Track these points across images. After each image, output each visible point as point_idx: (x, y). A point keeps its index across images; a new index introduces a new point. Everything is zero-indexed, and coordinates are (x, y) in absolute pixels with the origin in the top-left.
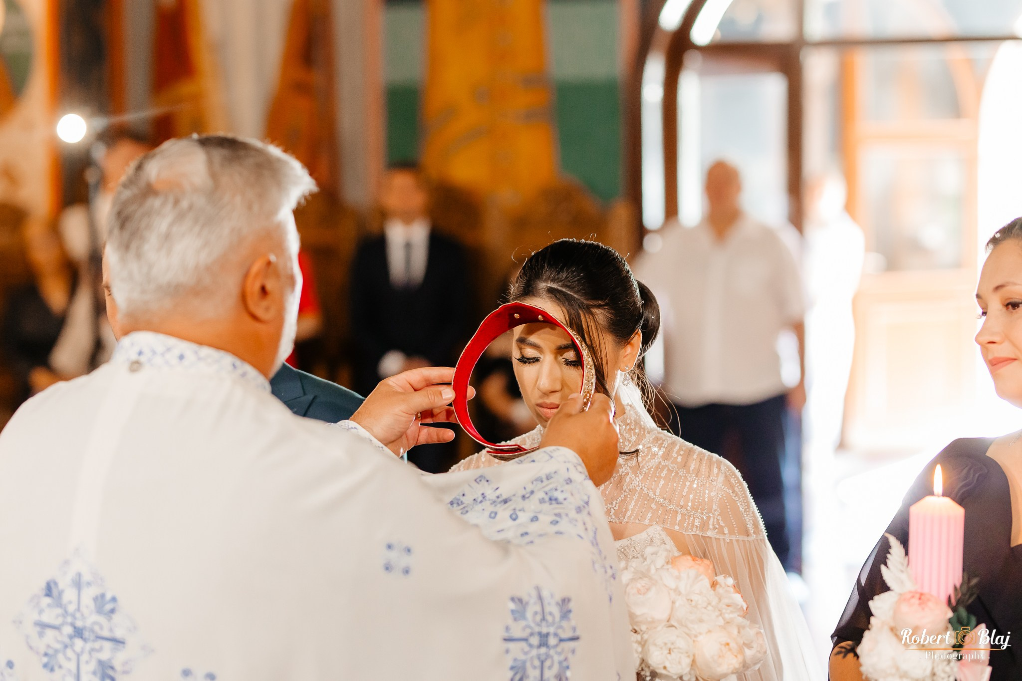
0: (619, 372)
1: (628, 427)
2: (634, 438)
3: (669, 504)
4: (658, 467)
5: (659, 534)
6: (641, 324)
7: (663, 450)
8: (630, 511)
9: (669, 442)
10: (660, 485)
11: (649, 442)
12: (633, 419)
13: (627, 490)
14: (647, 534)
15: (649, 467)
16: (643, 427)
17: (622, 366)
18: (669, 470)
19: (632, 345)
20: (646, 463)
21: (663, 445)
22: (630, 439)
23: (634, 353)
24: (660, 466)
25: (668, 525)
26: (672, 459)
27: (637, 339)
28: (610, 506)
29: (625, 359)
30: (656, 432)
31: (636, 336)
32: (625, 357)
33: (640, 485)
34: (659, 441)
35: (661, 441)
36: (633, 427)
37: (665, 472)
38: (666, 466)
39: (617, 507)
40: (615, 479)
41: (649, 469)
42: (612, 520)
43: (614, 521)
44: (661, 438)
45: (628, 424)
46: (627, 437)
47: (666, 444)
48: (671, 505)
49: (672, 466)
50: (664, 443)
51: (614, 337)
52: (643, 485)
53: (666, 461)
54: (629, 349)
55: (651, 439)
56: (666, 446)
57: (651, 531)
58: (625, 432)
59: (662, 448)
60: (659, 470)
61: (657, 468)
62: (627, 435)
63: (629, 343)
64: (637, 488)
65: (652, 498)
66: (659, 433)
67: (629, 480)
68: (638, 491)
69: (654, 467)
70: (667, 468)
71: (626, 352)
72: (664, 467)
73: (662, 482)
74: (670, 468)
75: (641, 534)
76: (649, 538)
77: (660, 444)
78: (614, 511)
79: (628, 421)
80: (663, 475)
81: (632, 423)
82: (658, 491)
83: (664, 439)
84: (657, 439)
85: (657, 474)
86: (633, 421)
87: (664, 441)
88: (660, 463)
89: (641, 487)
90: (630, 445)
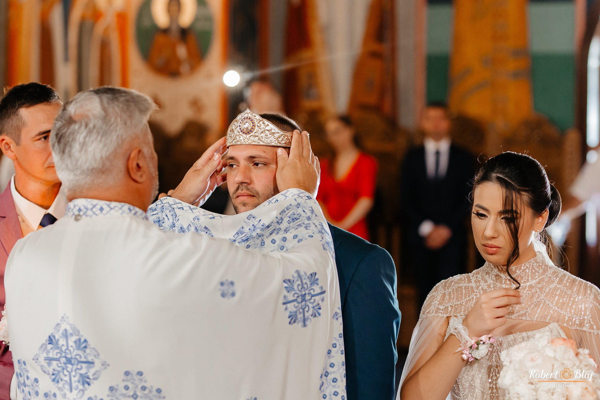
0: (534, 232)
1: (538, 264)
2: (542, 271)
3: (561, 310)
4: (556, 289)
5: (556, 328)
6: (549, 206)
7: (558, 279)
8: (538, 314)
9: (562, 274)
10: (556, 299)
11: (550, 274)
12: (541, 260)
13: (536, 301)
14: (549, 327)
15: (549, 288)
16: (546, 265)
17: (536, 228)
18: (561, 290)
19: (543, 218)
20: (548, 286)
21: (558, 276)
22: (539, 271)
23: (543, 222)
24: (556, 288)
25: (560, 323)
26: (564, 284)
27: (546, 214)
28: (526, 311)
29: (538, 225)
30: (555, 268)
31: (546, 213)
32: (538, 223)
33: (544, 298)
34: (556, 273)
35: (557, 273)
36: (540, 265)
37: (559, 291)
38: (560, 288)
39: (530, 311)
40: (529, 295)
41: (550, 290)
42: (527, 319)
43: (528, 320)
44: (557, 272)
45: (538, 263)
46: (537, 270)
47: (560, 275)
48: (562, 312)
49: (563, 288)
50: (559, 274)
51: (533, 211)
52: (546, 299)
53: (559, 285)
54: (540, 219)
55: (551, 272)
56: (560, 277)
57: (551, 326)
58: (536, 267)
59: (558, 278)
60: (556, 290)
61: (554, 289)
62: (537, 269)
63: (541, 216)
64: (542, 301)
65: (551, 306)
66: (556, 269)
67: (537, 296)
68: (543, 303)
69: (552, 288)
70: (560, 289)
71: (539, 221)
72: (558, 288)
73: (557, 297)
74: (562, 289)
75: (545, 328)
76: (550, 330)
77: (556, 275)
78: (528, 314)
79: (538, 261)
80: (557, 293)
81: (540, 262)
82: (554, 303)
83: (559, 272)
84: (555, 272)
85: (554, 293)
86: (541, 261)
87: (559, 273)
88: (556, 286)
89: (544, 300)
90: (539, 275)
